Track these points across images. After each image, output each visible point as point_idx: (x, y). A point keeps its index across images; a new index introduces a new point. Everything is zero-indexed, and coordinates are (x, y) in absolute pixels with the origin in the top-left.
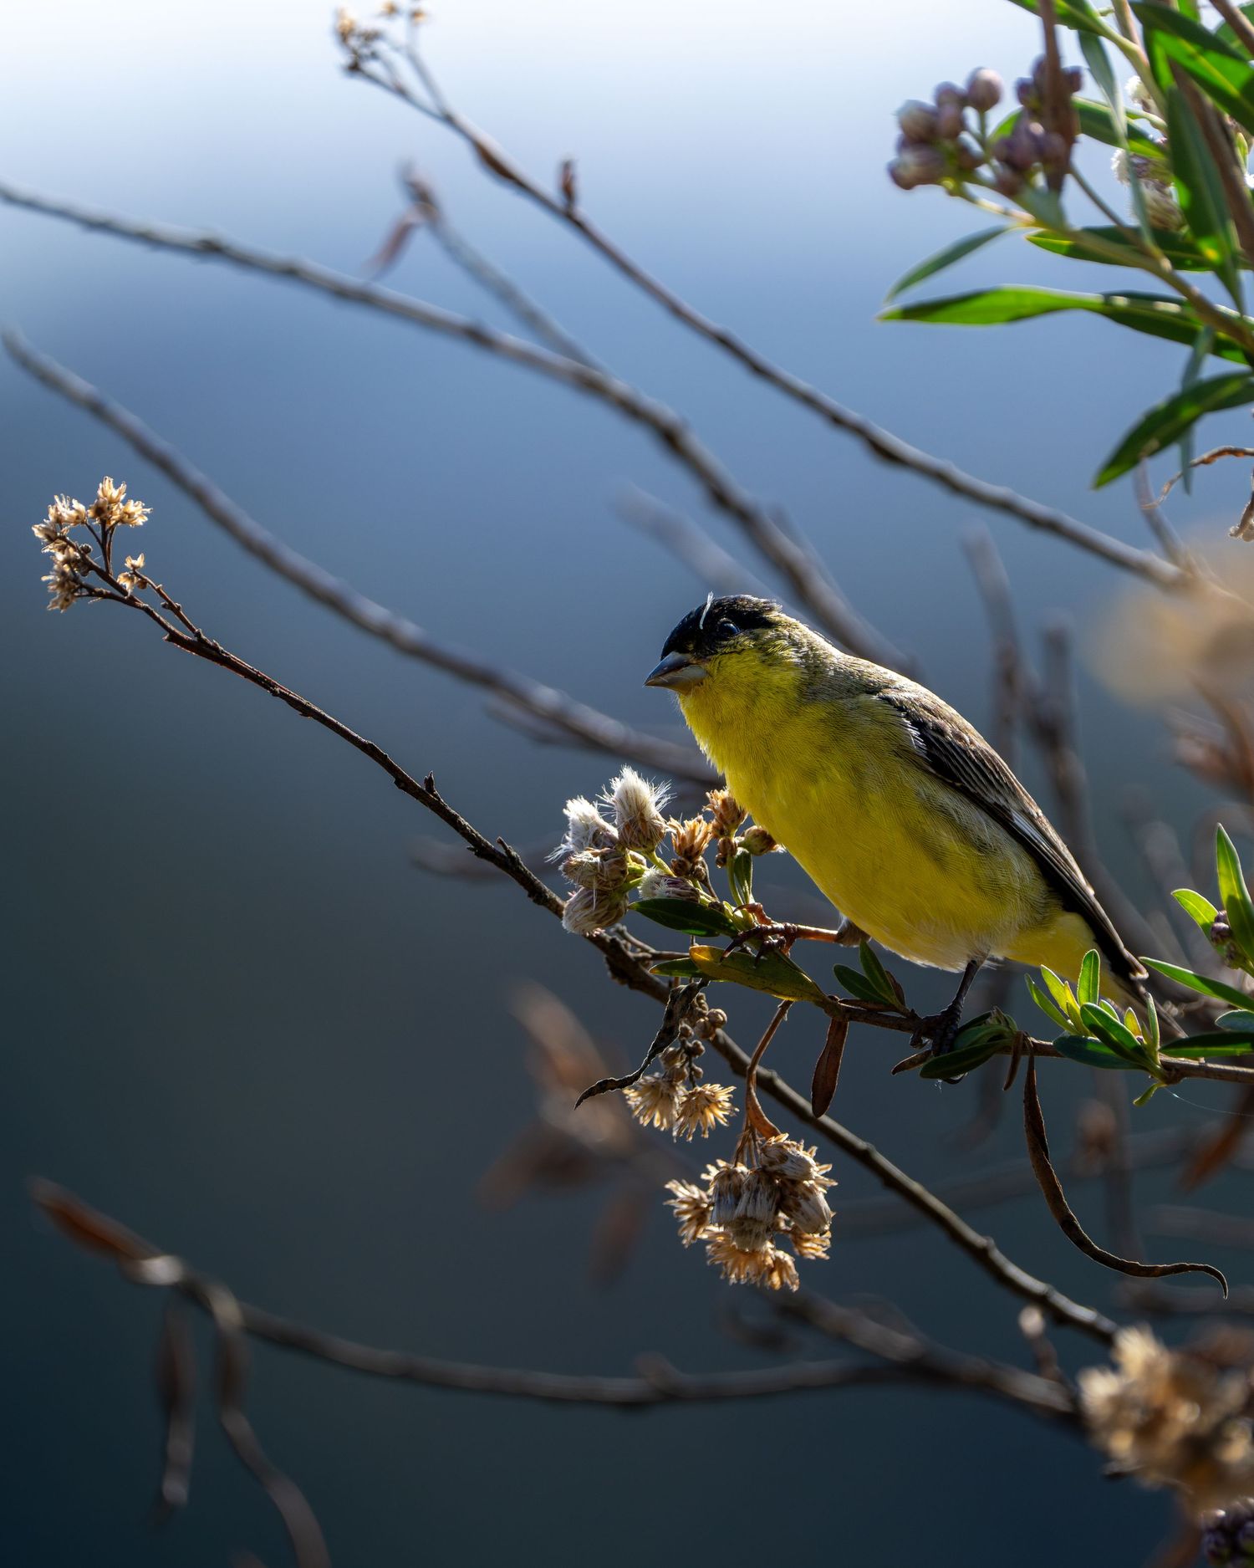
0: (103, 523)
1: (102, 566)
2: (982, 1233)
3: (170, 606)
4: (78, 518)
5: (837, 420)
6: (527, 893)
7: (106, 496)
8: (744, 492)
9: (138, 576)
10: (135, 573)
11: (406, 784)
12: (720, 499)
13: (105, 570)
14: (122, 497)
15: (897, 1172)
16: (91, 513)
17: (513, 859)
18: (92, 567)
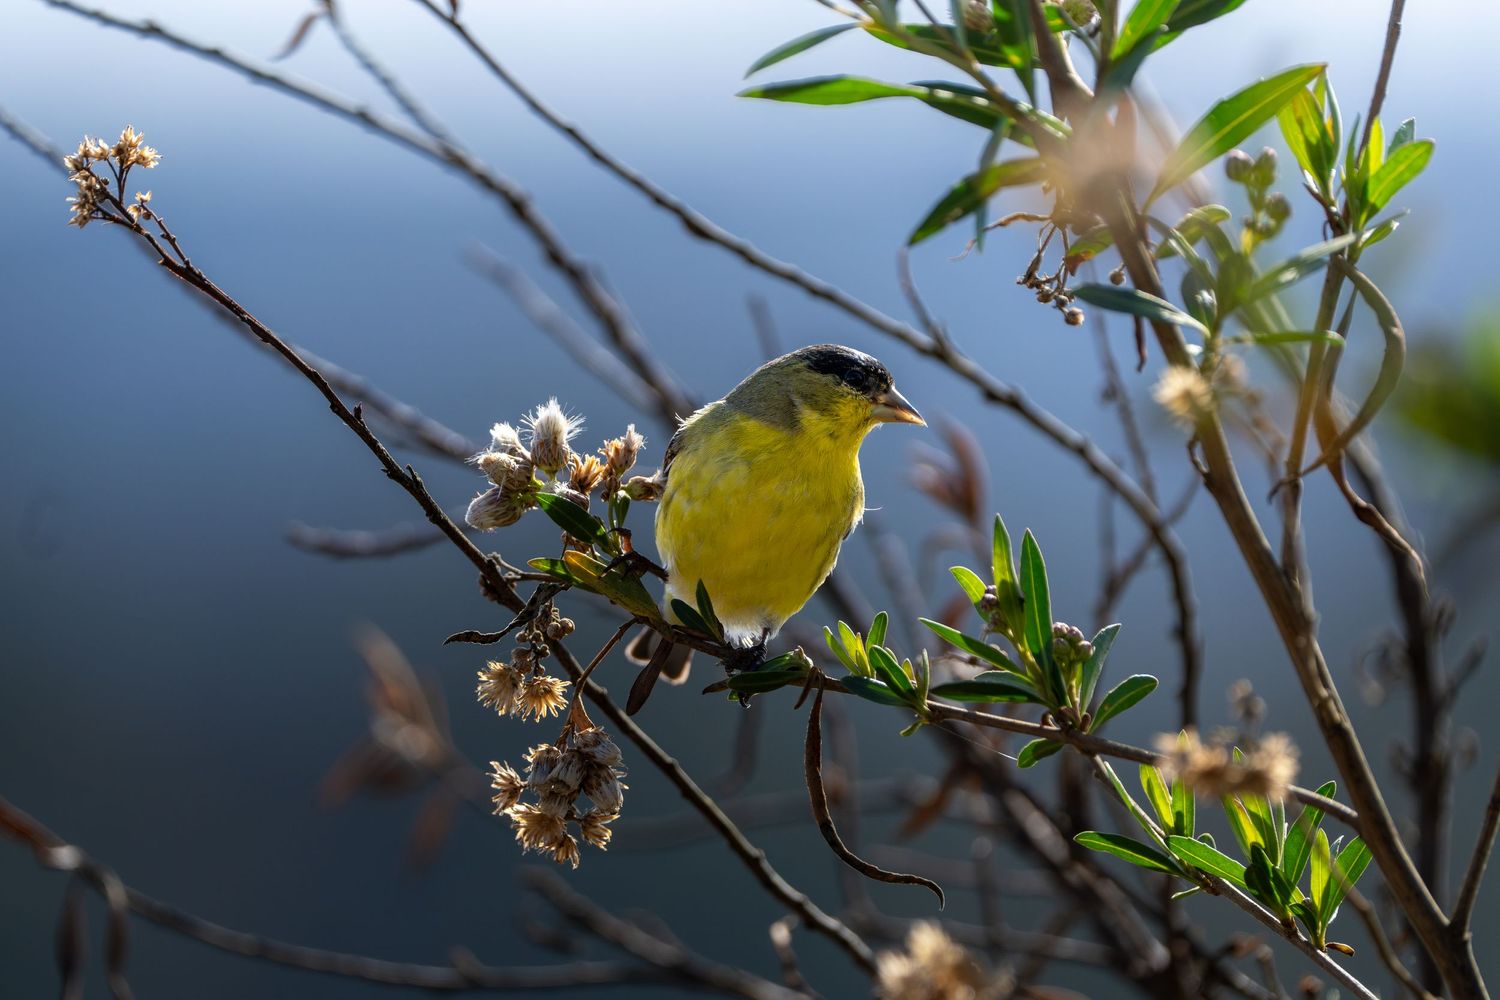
0: (122, 162)
1: (116, 196)
2: (756, 846)
3: (167, 237)
4: (102, 154)
5: (659, 201)
6: (425, 512)
7: (126, 140)
8: (575, 254)
9: (145, 208)
10: (142, 206)
11: (339, 409)
12: (555, 258)
13: (118, 199)
14: (140, 143)
15: (693, 785)
16: (113, 152)
17: (418, 483)
18: (108, 196)
